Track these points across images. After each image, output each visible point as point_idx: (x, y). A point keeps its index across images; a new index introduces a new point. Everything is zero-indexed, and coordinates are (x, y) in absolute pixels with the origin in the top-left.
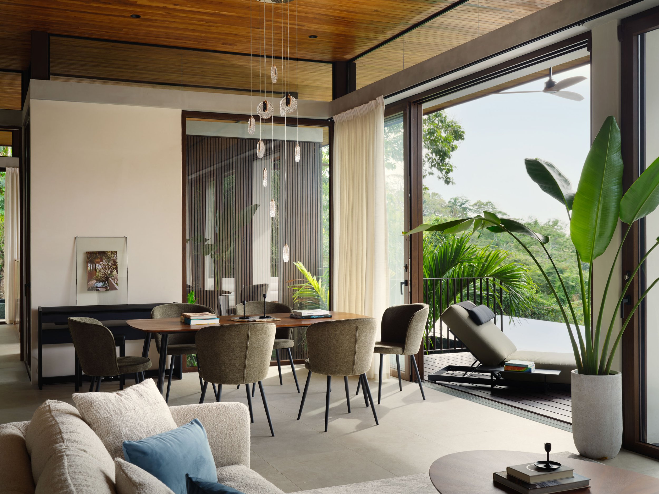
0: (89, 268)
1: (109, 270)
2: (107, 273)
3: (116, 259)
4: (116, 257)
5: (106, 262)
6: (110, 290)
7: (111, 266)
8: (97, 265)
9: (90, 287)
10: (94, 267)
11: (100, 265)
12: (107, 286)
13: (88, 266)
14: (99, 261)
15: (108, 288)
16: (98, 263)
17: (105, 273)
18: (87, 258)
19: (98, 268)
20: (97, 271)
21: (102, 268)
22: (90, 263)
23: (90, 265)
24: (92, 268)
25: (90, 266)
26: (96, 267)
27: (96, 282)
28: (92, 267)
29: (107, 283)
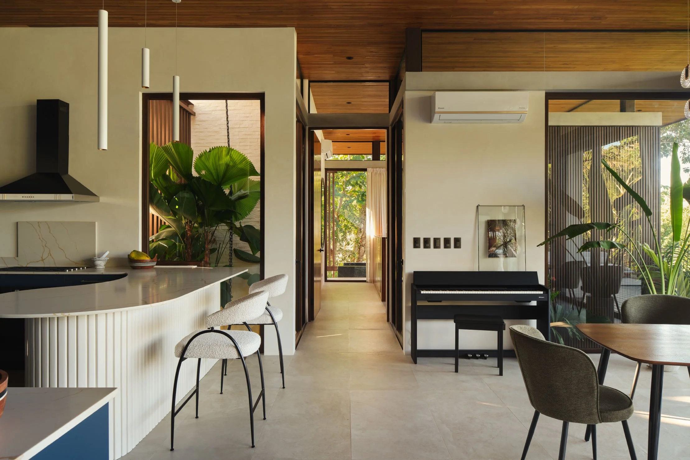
0: (490, 235)
1: (508, 238)
2: (506, 241)
3: (515, 227)
4: (515, 225)
5: (505, 230)
6: (509, 257)
7: (510, 234)
8: (497, 233)
9: (490, 254)
10: (494, 234)
11: (500, 232)
12: (506, 253)
13: (489, 234)
14: (499, 229)
15: (508, 255)
16: (498, 231)
17: (504, 240)
18: (488, 226)
19: (498, 235)
20: (497, 238)
21: (502, 236)
22: (491, 231)
23: (490, 232)
24: (492, 236)
25: (490, 234)
26: (496, 234)
27: (496, 249)
28: (492, 234)
29: (506, 250)
